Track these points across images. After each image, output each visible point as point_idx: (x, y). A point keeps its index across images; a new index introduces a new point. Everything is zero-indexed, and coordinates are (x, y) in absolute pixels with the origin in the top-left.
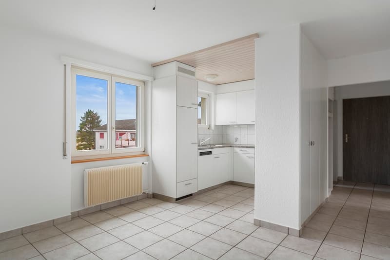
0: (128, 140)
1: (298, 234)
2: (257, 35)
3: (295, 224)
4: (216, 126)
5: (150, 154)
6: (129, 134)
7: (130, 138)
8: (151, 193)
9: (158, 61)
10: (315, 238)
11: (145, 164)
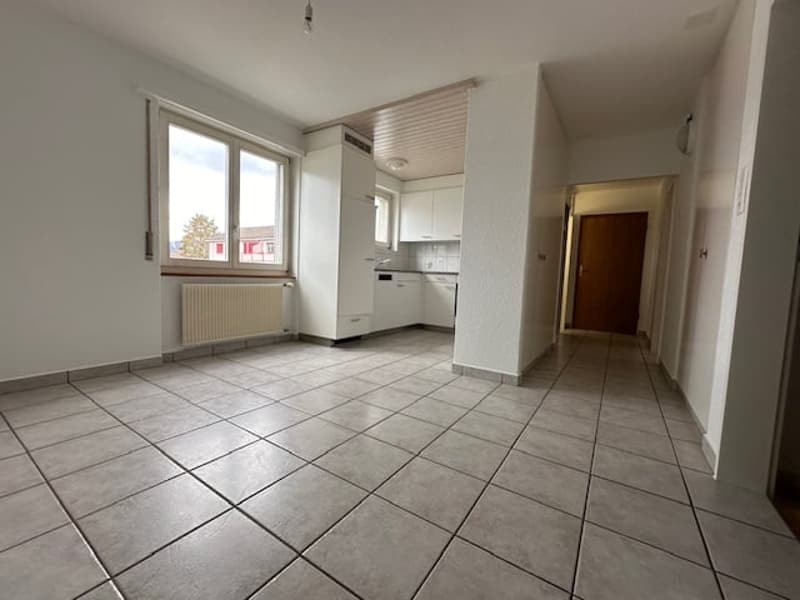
0: (262, 253)
1: (516, 381)
2: (474, 83)
3: (513, 370)
4: (401, 244)
5: (296, 276)
6: (265, 243)
7: (265, 249)
8: (296, 333)
9: (313, 124)
10: (537, 387)
11: (290, 286)
